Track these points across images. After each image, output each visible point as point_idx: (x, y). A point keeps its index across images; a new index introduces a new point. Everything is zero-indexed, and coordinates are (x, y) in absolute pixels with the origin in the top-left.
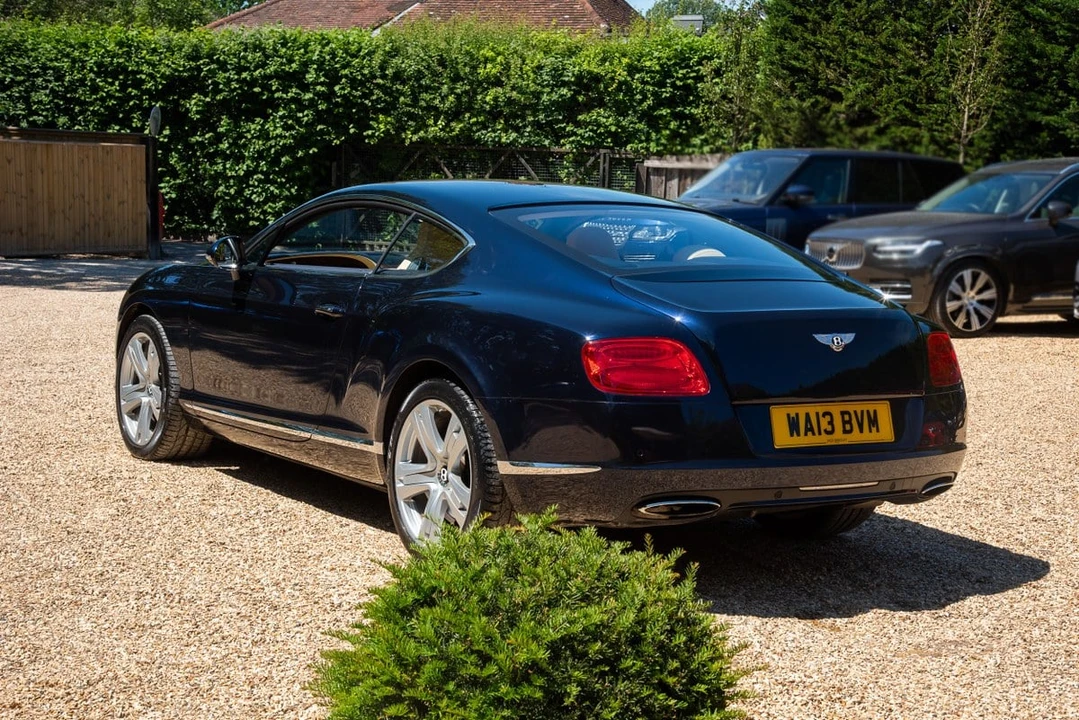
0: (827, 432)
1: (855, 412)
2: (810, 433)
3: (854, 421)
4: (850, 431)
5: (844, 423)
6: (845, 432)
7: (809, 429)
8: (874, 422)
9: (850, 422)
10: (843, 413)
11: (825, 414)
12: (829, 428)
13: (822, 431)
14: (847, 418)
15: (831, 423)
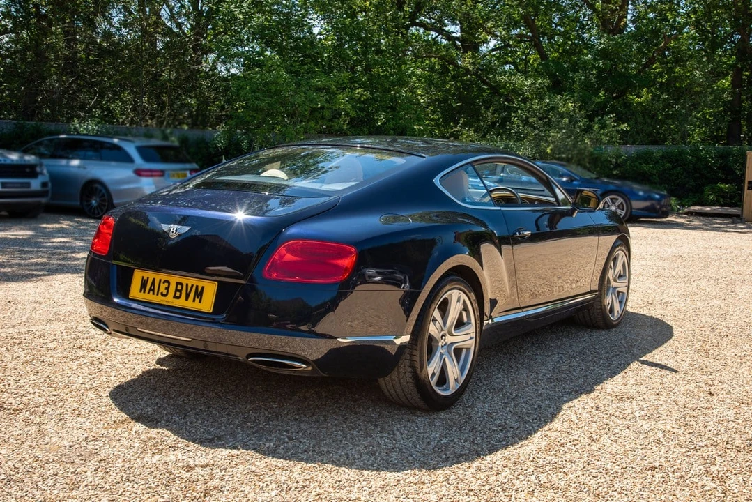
0: (162, 295)
1: (187, 285)
2: (151, 292)
3: (184, 292)
4: (179, 298)
5: (177, 290)
6: (175, 297)
7: (152, 290)
8: (199, 295)
9: (180, 291)
10: (178, 284)
11: (166, 282)
12: (165, 292)
13: (160, 292)
14: (179, 287)
15: (167, 289)
